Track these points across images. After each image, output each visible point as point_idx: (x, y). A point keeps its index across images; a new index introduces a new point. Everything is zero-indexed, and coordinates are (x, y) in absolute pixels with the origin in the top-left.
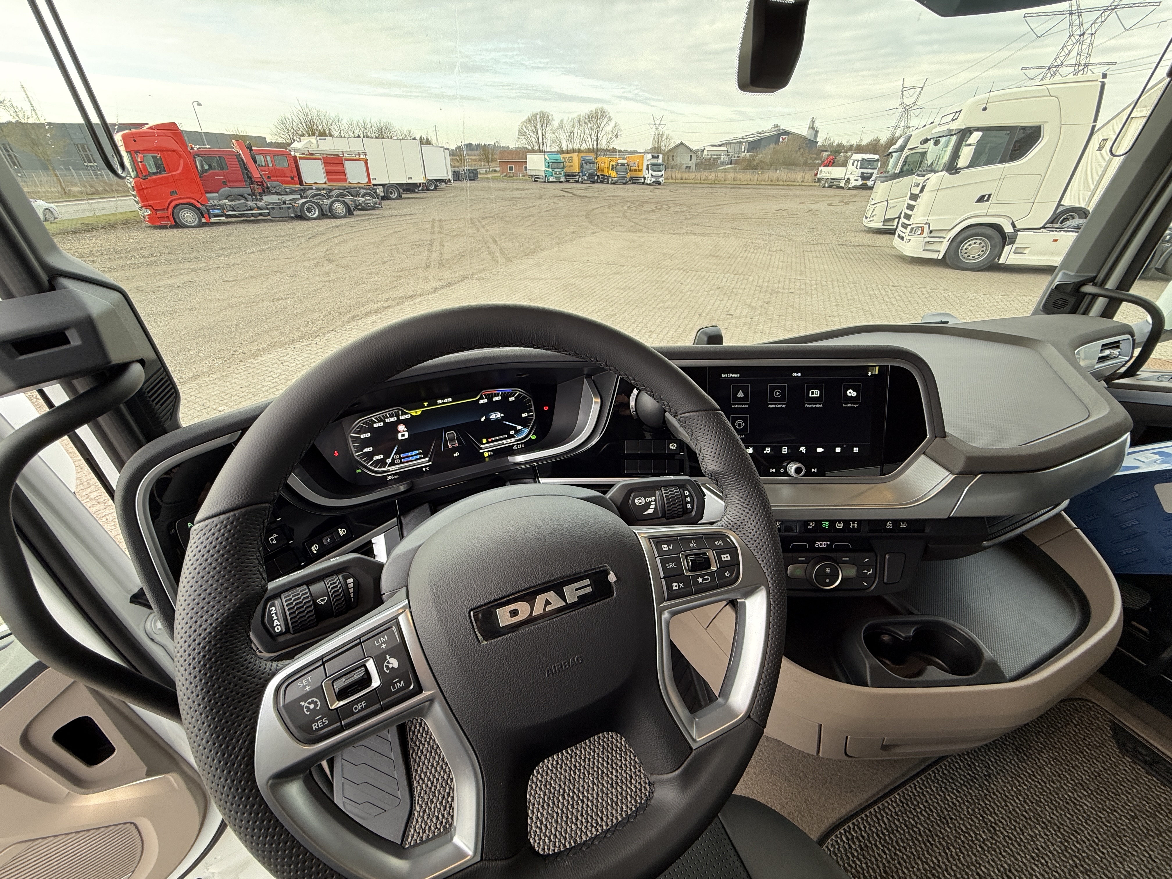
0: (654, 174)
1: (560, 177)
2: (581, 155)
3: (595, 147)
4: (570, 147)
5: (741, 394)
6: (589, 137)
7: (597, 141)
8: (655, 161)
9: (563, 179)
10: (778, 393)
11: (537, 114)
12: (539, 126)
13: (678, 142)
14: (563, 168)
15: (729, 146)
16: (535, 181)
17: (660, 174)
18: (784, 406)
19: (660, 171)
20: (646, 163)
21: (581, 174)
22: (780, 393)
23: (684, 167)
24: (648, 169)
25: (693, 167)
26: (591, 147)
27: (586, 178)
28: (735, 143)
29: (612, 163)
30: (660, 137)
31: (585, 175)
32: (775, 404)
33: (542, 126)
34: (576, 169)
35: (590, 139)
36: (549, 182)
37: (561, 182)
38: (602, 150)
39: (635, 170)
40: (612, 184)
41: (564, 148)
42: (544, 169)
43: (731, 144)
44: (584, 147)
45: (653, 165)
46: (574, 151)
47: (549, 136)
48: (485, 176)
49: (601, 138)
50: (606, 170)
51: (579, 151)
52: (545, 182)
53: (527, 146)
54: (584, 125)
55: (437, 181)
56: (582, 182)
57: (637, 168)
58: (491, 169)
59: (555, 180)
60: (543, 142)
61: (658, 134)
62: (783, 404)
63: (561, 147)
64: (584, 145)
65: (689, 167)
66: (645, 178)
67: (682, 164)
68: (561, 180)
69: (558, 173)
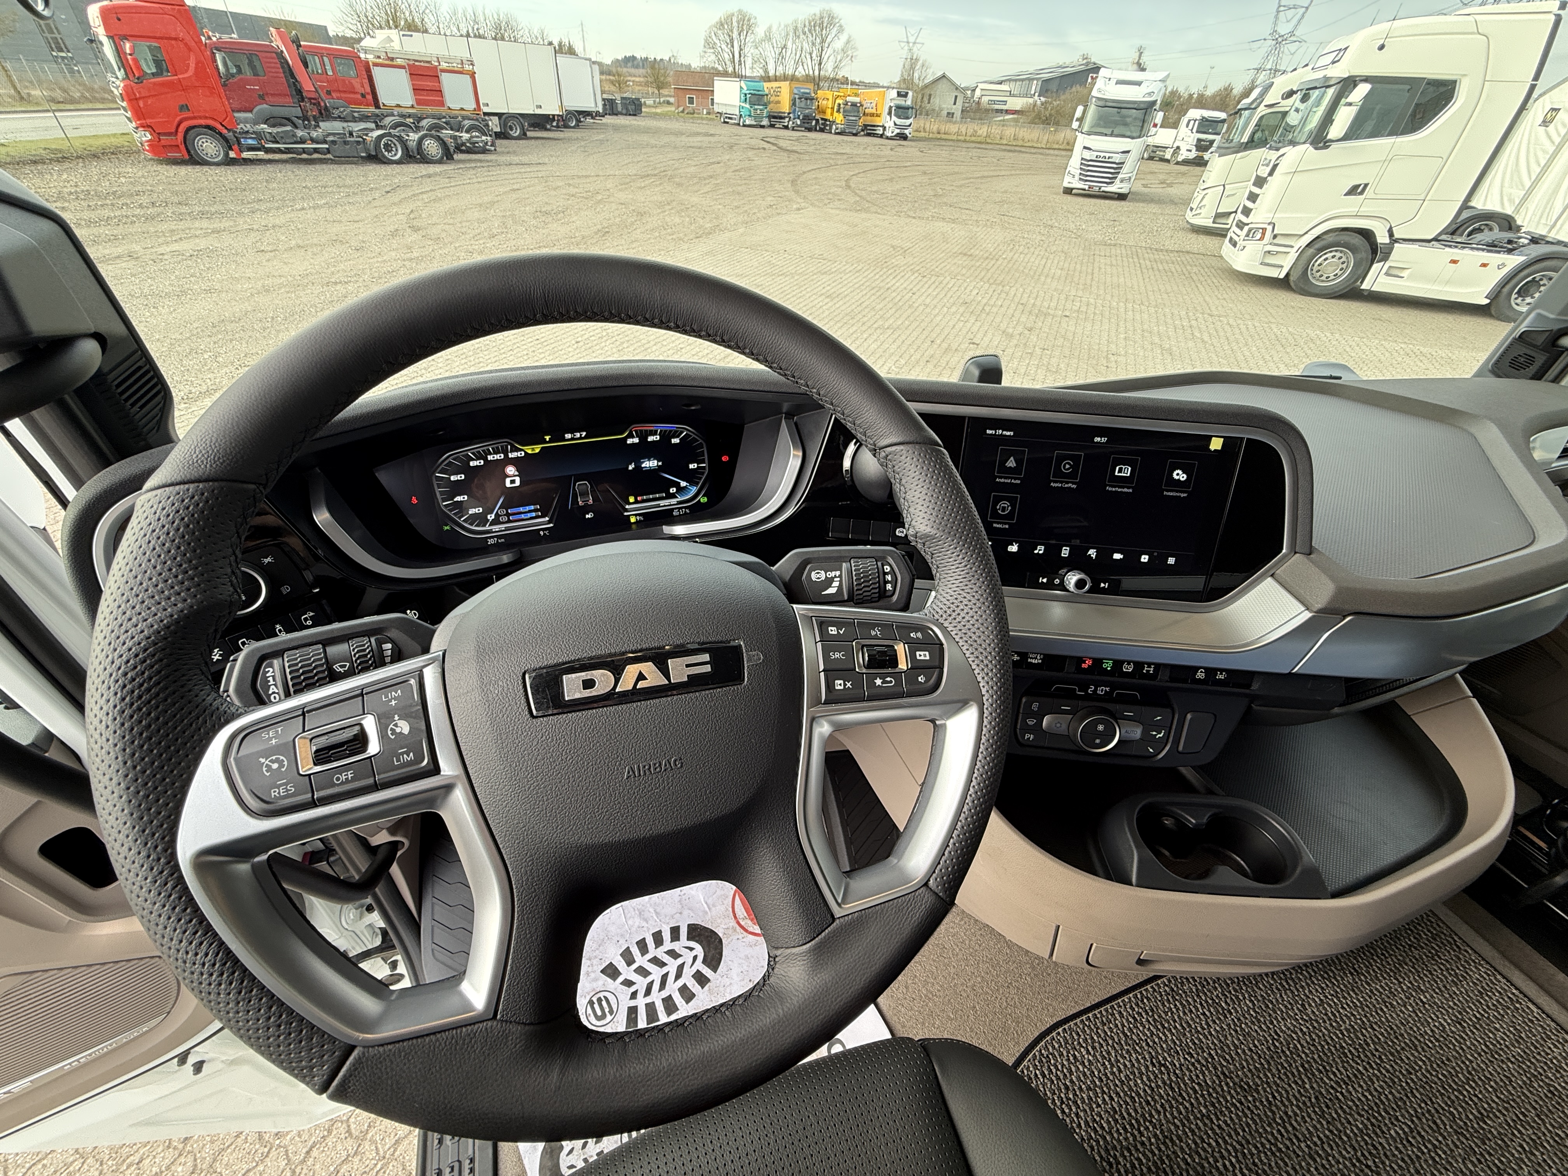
0: (899, 121)
1: (761, 119)
2: (795, 85)
3: (817, 73)
4: (780, 71)
5: (1011, 463)
6: (808, 57)
7: (820, 64)
8: (901, 102)
9: (765, 122)
10: (1067, 466)
11: (733, 15)
12: (735, 35)
13: (939, 74)
14: (765, 105)
15: (1012, 84)
16: (725, 122)
17: (908, 122)
18: (1074, 486)
19: (908, 118)
20: (887, 104)
21: (791, 115)
22: (1071, 466)
23: (945, 113)
24: (890, 113)
25: (958, 114)
26: (811, 73)
27: (799, 123)
28: (1023, 80)
29: (838, 101)
30: (912, 63)
31: (799, 117)
32: (1061, 482)
33: (740, 34)
34: (785, 107)
35: (809, 60)
36: (744, 126)
37: (763, 127)
38: (827, 79)
39: (872, 115)
40: (836, 133)
41: (771, 73)
42: (738, 103)
43: (1016, 80)
44: (800, 72)
45: (898, 107)
46: (785, 78)
47: (749, 50)
48: (654, 110)
49: (825, 59)
50: (829, 111)
51: (793, 79)
52: (739, 124)
53: (717, 66)
54: (802, 36)
55: (580, 113)
56: (794, 128)
57: (874, 111)
58: (662, 100)
59: (754, 123)
60: (740, 61)
61: (912, 59)
62: (1073, 483)
63: (766, 71)
64: (800, 69)
65: (950, 115)
66: (884, 128)
67: (941, 110)
68: (762, 124)
69: (759, 112)
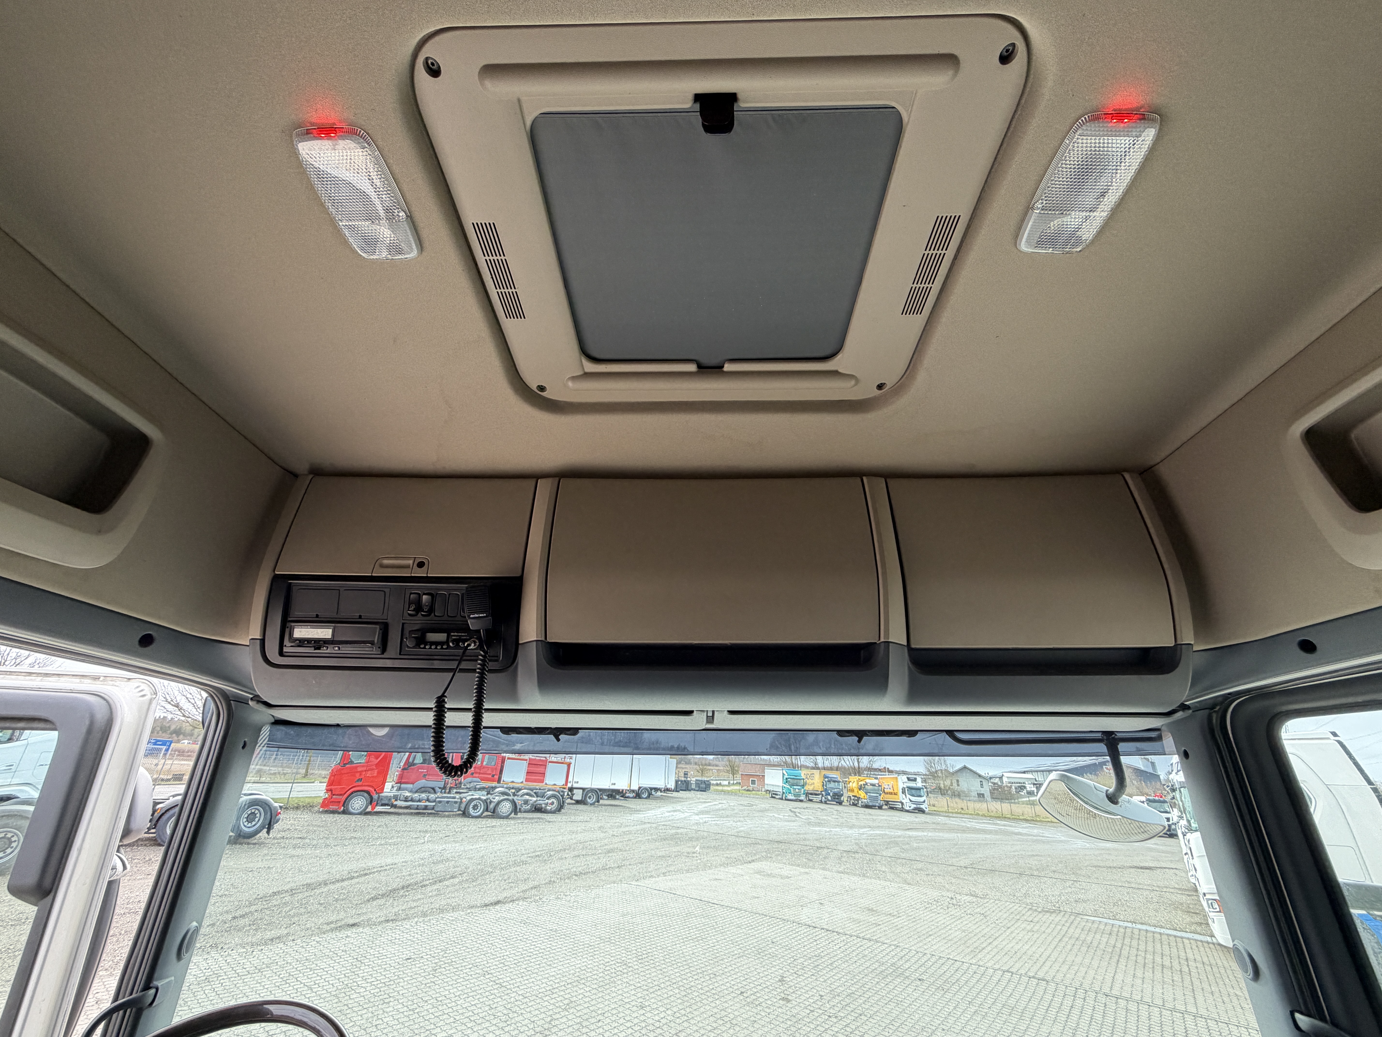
0: (913, 799)
1: (799, 796)
8: (912, 784)
9: (803, 797)
14: (803, 786)
16: (772, 797)
17: (921, 799)
19: (920, 796)
20: (901, 786)
21: (823, 793)
24: (904, 792)
27: (830, 798)
29: (860, 783)
31: (829, 794)
36: (786, 800)
37: (801, 801)
39: (891, 793)
40: (862, 807)
42: (781, 783)
45: (910, 788)
48: (729, 789)
50: (856, 790)
52: (782, 799)
55: (651, 789)
56: (826, 803)
58: (735, 782)
59: (793, 798)
65: (981, 795)
66: (902, 804)
68: (800, 798)
69: (797, 790)
